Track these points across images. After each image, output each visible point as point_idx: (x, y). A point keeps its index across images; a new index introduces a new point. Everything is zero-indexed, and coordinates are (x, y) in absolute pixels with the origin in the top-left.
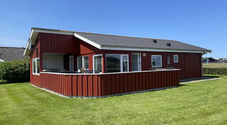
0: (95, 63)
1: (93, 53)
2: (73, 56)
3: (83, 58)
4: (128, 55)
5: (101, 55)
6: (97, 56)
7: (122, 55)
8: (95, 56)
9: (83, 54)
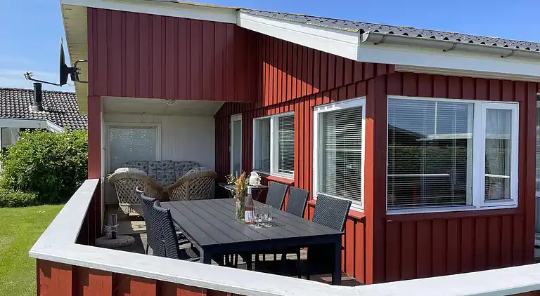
0: (325, 147)
1: (315, 96)
2: (239, 117)
3: (272, 120)
4: (514, 107)
5: (361, 102)
6: (335, 107)
7: (481, 108)
8: (326, 109)
9: (275, 106)
